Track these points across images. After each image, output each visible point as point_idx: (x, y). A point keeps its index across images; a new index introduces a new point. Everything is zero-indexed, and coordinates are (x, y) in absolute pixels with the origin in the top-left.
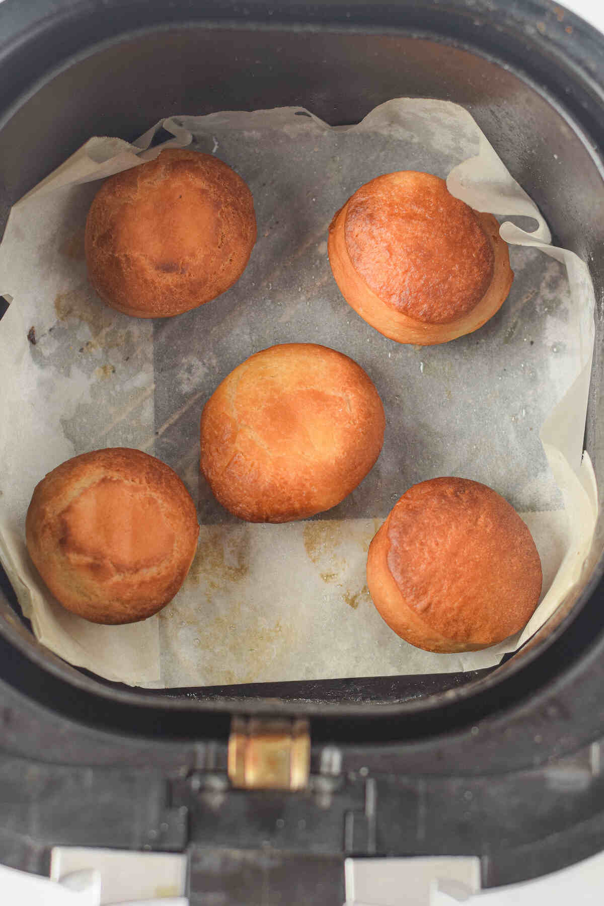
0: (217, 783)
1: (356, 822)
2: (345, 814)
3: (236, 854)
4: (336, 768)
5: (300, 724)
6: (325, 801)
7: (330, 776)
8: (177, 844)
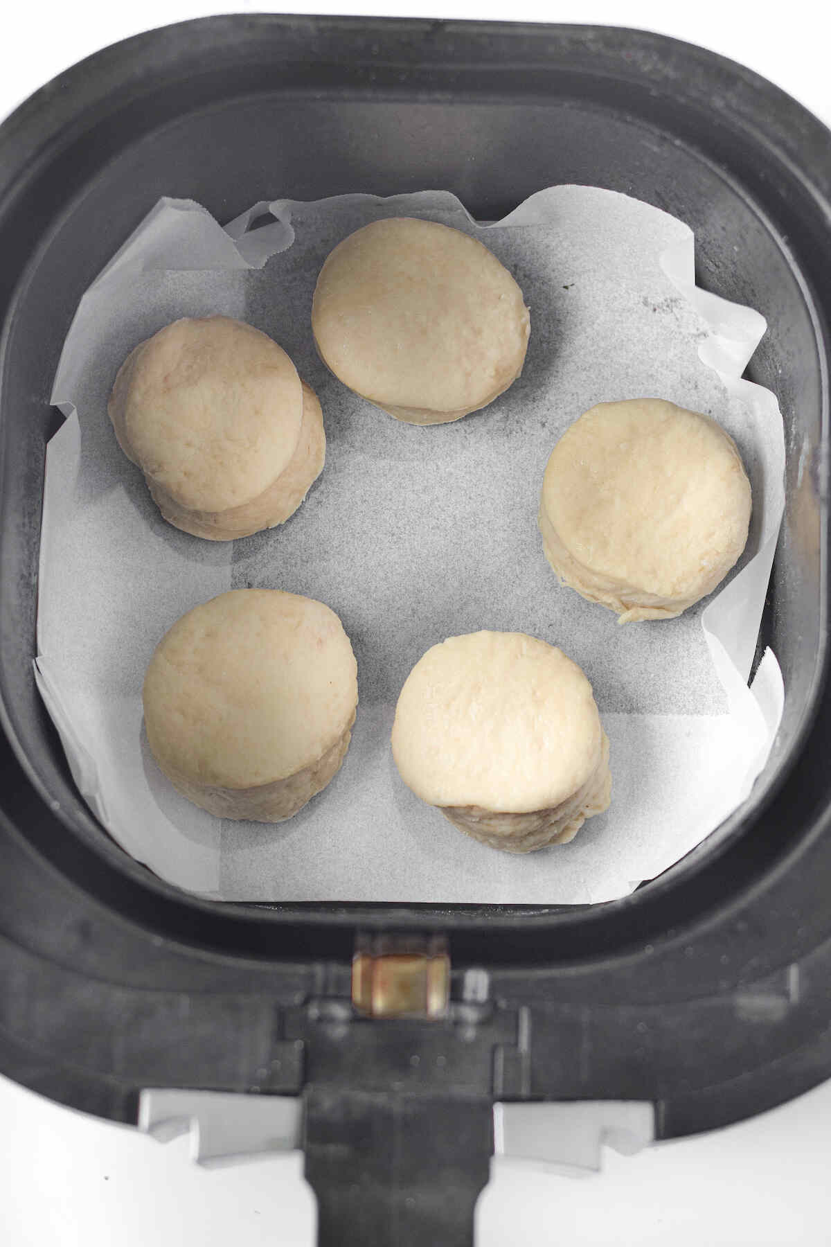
0: (339, 1011)
1: (506, 1059)
2: (494, 1050)
3: (363, 1097)
4: (483, 995)
5: (437, 942)
6: (470, 1034)
7: (475, 1004)
8: (292, 1085)
